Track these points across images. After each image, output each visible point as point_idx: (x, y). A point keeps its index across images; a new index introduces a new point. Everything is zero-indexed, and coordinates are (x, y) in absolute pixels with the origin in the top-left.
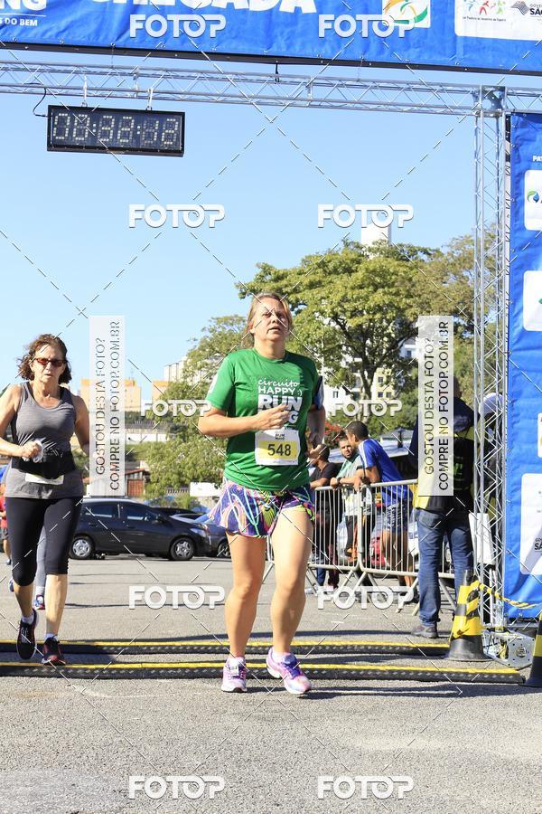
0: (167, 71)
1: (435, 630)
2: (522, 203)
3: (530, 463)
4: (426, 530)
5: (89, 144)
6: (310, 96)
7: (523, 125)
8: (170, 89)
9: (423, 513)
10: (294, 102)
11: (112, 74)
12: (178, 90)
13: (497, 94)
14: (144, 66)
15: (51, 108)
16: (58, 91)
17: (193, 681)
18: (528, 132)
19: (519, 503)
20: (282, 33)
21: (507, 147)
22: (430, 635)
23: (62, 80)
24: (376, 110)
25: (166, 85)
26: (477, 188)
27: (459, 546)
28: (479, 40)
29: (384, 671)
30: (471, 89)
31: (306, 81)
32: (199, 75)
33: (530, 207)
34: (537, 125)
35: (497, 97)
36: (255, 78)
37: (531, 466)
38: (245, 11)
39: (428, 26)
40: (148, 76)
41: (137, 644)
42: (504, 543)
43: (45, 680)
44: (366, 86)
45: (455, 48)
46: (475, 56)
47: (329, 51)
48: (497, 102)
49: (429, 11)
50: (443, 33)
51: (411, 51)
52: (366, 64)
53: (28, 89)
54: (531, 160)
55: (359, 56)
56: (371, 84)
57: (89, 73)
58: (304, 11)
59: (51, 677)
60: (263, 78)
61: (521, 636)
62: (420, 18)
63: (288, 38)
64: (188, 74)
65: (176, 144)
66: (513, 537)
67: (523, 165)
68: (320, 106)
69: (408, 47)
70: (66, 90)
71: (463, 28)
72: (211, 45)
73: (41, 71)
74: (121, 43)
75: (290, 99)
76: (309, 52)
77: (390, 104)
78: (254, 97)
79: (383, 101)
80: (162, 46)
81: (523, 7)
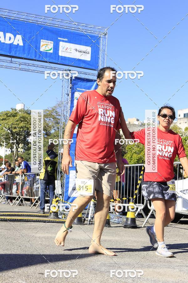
1: (44, 211)
2: (74, 100)
4: (43, 185)
6: (20, 67)
9: (42, 180)
18: (76, 82)
19: (69, 178)
21: (70, 85)
22: (43, 213)
24: (37, 72)
26: (62, 95)
27: (51, 189)
28: (65, 57)
29: (34, 220)
30: (62, 70)
31: (19, 63)
34: (78, 80)
36: (5, 61)
37: (73, 168)
38: (4, 43)
39: (52, 52)
42: (64, 188)
44: (35, 66)
45: (59, 58)
46: (64, 61)
47: (26, 56)
49: (52, 48)
50: (56, 55)
51: (48, 58)
52: (35, 60)
54: (76, 89)
58: (20, 45)
60: (8, 61)
62: (50, 50)
63: (15, 51)
66: (67, 187)
67: (74, 90)
68: (22, 70)
69: (47, 57)
71: (61, 54)
75: (15, 67)
76: (20, 56)
77: (41, 71)
78: (5, 66)
79: (39, 70)
81: (76, 50)
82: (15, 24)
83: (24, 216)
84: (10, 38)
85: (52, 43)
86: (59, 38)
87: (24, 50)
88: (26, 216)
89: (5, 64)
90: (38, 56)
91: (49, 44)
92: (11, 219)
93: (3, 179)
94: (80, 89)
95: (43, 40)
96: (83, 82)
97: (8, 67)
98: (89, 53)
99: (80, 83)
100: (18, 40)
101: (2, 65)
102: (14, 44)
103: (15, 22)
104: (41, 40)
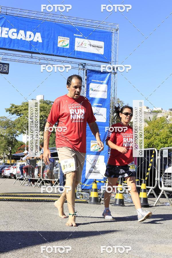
0: (5, 53)
2: (89, 91)
3: (89, 152)
6: (40, 62)
7: (90, 73)
8: (6, 58)
12: (7, 58)
13: (84, 65)
21: (86, 77)
25: (4, 57)
28: (80, 52)
29: (55, 200)
30: (78, 63)
31: (39, 58)
32: (13, 55)
33: (90, 92)
34: (93, 73)
35: (83, 66)
36: (27, 57)
37: (89, 153)
38: (25, 40)
39: (68, 48)
44: (53, 61)
45: (75, 53)
46: (79, 55)
47: (45, 52)
48: (84, 67)
49: (69, 44)
50: (72, 50)
51: (64, 53)
52: (53, 55)
54: (91, 81)
55: (52, 54)
56: (54, 60)
58: (39, 42)
60: (29, 57)
61: (86, 193)
62: (67, 45)
64: (10, 54)
65: (7, 71)
67: (89, 82)
69: (64, 52)
71: (77, 49)
72: (16, 48)
75: (35, 62)
76: (40, 52)
78: (26, 61)
80: (4, 47)
81: (91, 45)
82: (34, 22)
84: (30, 36)
85: (68, 39)
86: (75, 35)
87: (43, 46)
88: (47, 197)
89: (26, 59)
90: (55, 51)
91: (66, 40)
92: (34, 199)
93: (26, 163)
94: (95, 81)
95: (60, 37)
96: (97, 74)
97: (29, 62)
98: (102, 48)
99: (95, 75)
100: (38, 38)
101: (23, 60)
102: (34, 41)
103: (34, 21)
104: (59, 37)
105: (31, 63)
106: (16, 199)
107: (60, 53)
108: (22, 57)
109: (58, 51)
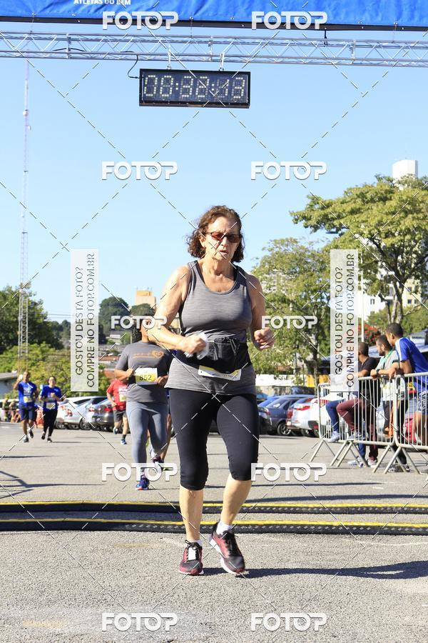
0: (235, 38)
5: (173, 100)
6: (353, 56)
8: (239, 54)
10: (340, 61)
11: (191, 42)
12: (245, 54)
14: (217, 35)
15: (142, 71)
16: (148, 57)
17: (261, 535)
20: (329, 5)
23: (151, 48)
24: (408, 66)
25: (235, 50)
31: (350, 43)
32: (262, 41)
36: (307, 42)
40: (220, 43)
41: (215, 505)
43: (142, 533)
44: (399, 47)
47: (369, 19)
52: (399, 28)
53: (124, 56)
55: (393, 22)
56: (403, 45)
57: (172, 42)
59: (145, 531)
60: (314, 42)
63: (335, 9)
64: (253, 40)
65: (243, 98)
68: (361, 64)
70: (154, 56)
73: (134, 41)
74: (198, 17)
75: (336, 59)
76: (352, 20)
77: (420, 61)
78: (306, 58)
79: (414, 58)
80: (231, 19)
83: (391, 511)
89: (307, 52)
90: (406, 14)
97: (316, 61)
101: (296, 55)
105: (325, 64)
106: (284, 525)
107: (421, 18)
108: (292, 44)
109: (416, 13)
